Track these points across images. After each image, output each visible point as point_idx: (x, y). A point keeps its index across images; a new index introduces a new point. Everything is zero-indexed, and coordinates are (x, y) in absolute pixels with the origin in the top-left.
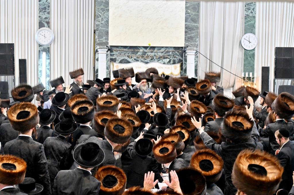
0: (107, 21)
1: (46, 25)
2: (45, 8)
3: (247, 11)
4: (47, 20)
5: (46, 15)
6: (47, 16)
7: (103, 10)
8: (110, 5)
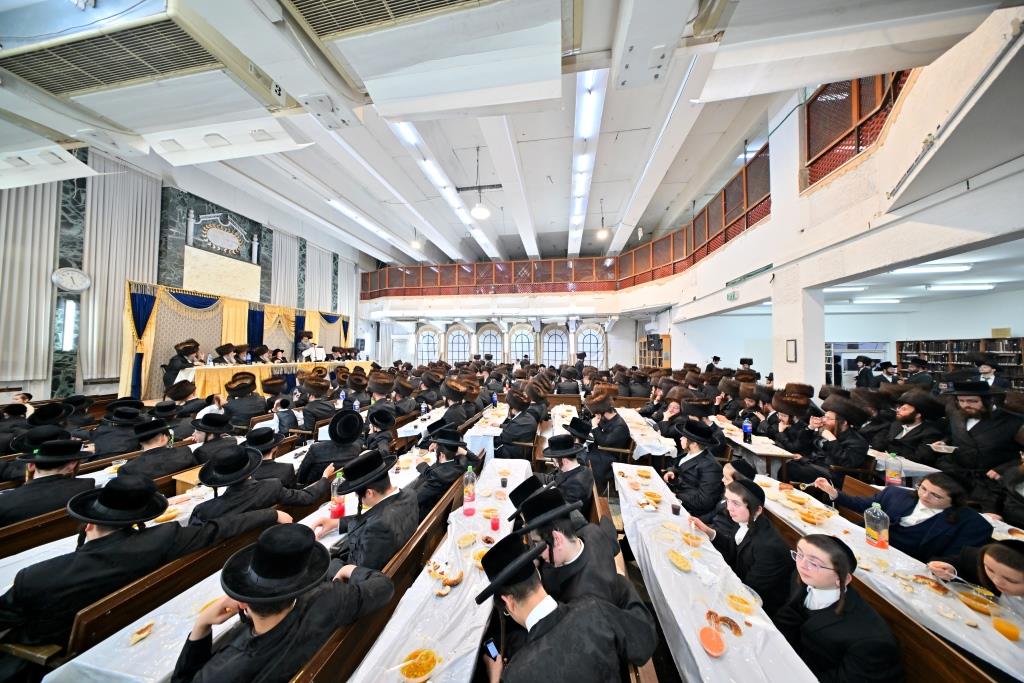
0: (182, 279)
1: (74, 265)
2: (74, 244)
4: (78, 260)
5: (75, 253)
6: (78, 254)
7: (176, 266)
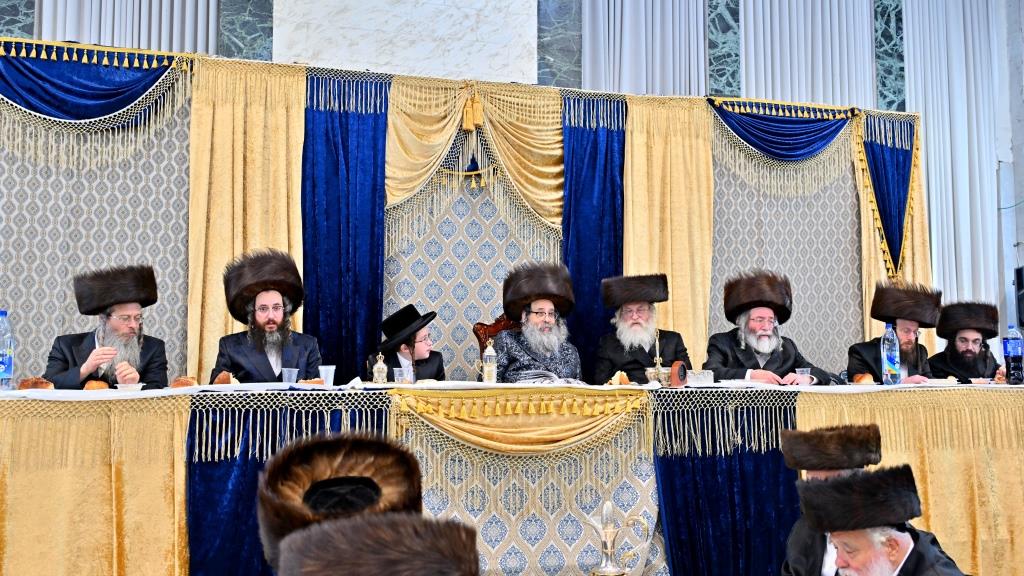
3: (716, 79)
8: (274, 14)
